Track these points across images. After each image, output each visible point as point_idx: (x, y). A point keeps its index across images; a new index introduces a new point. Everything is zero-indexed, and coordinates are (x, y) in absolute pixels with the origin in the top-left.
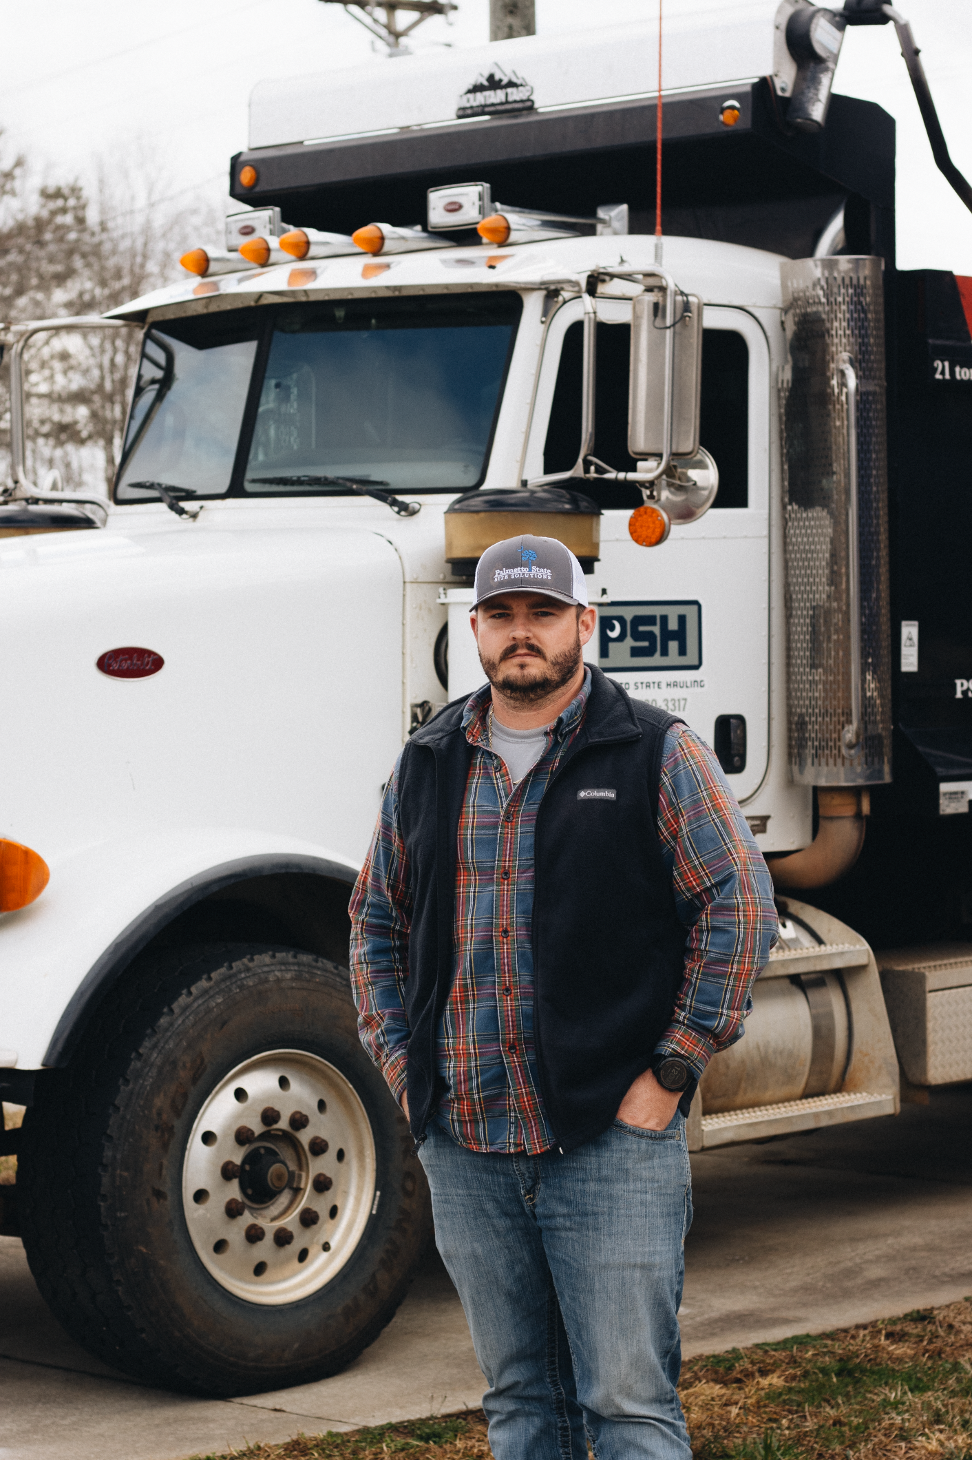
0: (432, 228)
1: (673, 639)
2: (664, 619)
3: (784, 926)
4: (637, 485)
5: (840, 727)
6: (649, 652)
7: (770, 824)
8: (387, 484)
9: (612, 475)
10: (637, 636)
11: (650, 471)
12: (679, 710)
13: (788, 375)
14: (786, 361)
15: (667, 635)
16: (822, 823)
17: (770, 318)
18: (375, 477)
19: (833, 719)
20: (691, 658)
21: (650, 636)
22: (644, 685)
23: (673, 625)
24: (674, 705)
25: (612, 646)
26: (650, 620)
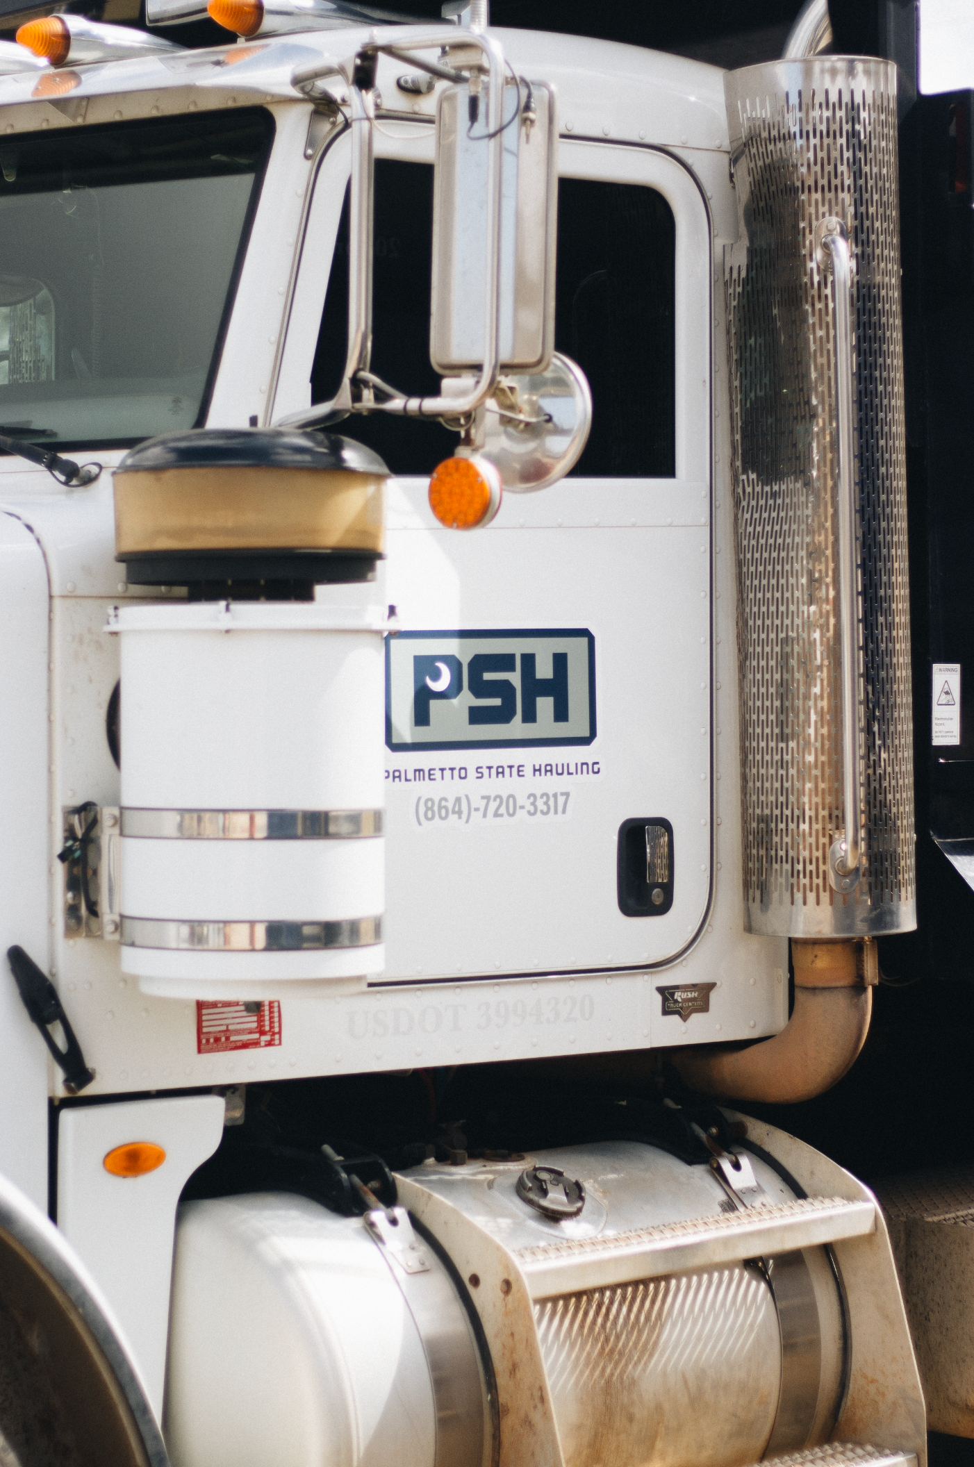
0: (151, 21)
1: (545, 694)
2: (529, 660)
3: (737, 1166)
4: (441, 420)
5: (826, 840)
6: (502, 715)
7: (713, 996)
8: (53, 434)
9: (397, 403)
10: (479, 688)
11: (463, 393)
12: (556, 812)
13: (740, 259)
14: (738, 237)
15: (534, 688)
16: (799, 996)
17: (710, 167)
18: (37, 425)
19: (815, 826)
20: (576, 725)
21: (505, 689)
22: (494, 771)
23: (544, 670)
24: (546, 803)
25: (434, 705)
26: (505, 662)
